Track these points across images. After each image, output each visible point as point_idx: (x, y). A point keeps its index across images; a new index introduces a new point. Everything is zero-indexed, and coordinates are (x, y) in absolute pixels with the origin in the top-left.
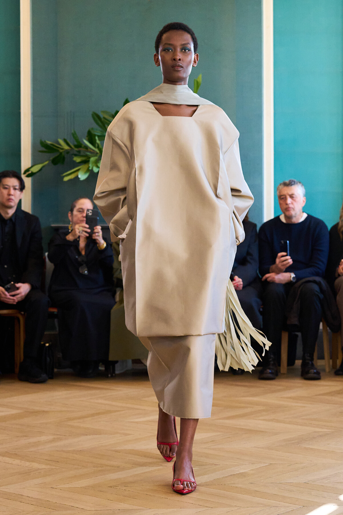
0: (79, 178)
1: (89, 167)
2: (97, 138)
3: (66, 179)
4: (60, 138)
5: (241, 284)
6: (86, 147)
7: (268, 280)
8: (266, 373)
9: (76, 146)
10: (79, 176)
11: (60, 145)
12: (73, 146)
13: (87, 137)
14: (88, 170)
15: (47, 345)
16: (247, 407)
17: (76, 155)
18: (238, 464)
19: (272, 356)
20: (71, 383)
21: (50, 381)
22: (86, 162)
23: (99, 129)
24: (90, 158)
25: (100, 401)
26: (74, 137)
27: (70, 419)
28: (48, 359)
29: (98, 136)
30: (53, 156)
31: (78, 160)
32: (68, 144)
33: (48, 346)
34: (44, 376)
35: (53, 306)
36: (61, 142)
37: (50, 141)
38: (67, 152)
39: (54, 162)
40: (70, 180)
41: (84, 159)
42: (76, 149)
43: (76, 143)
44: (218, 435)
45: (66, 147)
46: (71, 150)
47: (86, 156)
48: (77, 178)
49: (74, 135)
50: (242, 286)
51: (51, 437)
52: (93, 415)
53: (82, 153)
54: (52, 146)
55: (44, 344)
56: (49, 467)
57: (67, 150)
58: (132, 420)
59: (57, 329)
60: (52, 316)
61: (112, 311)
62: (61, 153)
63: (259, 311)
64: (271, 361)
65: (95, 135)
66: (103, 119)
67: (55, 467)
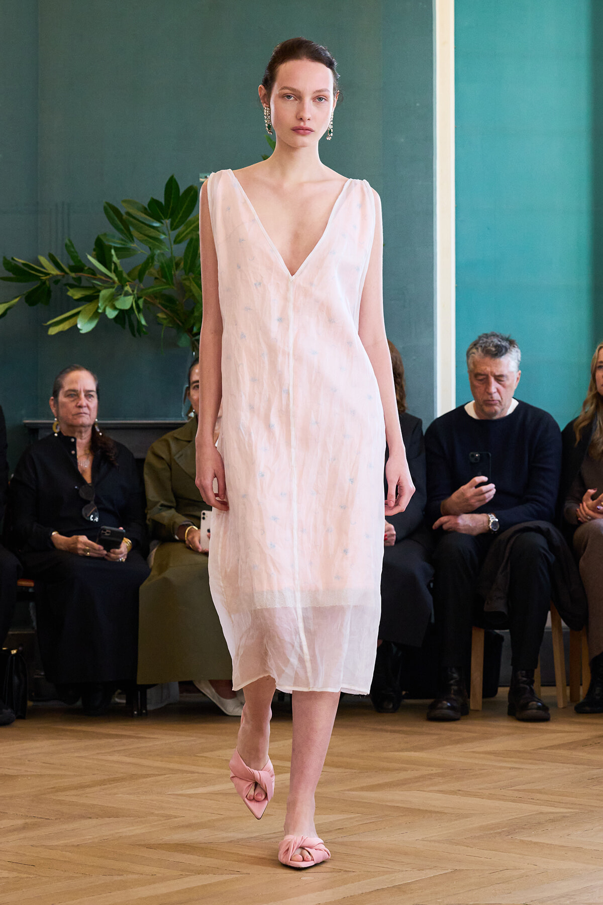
0: (79, 330)
1: (98, 308)
2: (113, 252)
3: (53, 331)
4: (43, 255)
5: (393, 535)
6: (93, 272)
7: (445, 527)
8: (442, 708)
9: (73, 269)
10: (79, 326)
11: (42, 267)
12: (67, 270)
13: (94, 250)
14: (96, 314)
15: (14, 652)
16: (405, 770)
17: (72, 286)
18: (389, 870)
19: (455, 675)
20: (61, 727)
21: (18, 724)
22: (92, 298)
23: (118, 234)
24: (99, 291)
25: (116, 758)
26: (69, 252)
27: (57, 790)
28: (16, 680)
29: (116, 249)
30: (28, 287)
31: (76, 294)
32: (57, 265)
33: (15, 655)
34: (8, 712)
35: (26, 577)
36: (43, 260)
37: (23, 260)
38: (56, 280)
39: (31, 299)
40: (61, 333)
41: (88, 293)
42: (73, 275)
43: (72, 263)
44: (351, 818)
45: (54, 272)
46: (63, 276)
47: (93, 287)
48: (75, 328)
49: (69, 248)
50: (394, 538)
51: (20, 822)
52: (102, 783)
53: (84, 283)
54: (26, 269)
55: (9, 651)
56: (15, 874)
57: (54, 276)
58: (180, 792)
59: (35, 624)
60: (24, 595)
61: (141, 588)
62: (44, 283)
63: (428, 586)
64: (452, 685)
65: (110, 248)
66: (125, 216)
67: (28, 876)
